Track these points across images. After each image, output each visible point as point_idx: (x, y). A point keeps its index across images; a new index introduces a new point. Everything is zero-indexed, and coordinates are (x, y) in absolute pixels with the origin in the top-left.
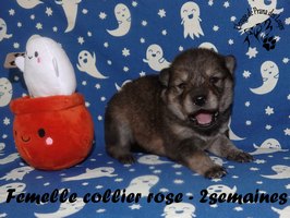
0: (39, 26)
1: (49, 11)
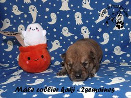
0: (22, 21)
1: (26, 16)
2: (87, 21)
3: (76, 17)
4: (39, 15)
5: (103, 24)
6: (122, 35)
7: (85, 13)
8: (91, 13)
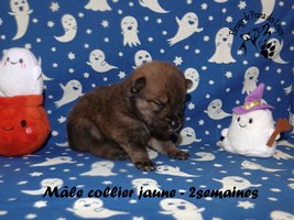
2: (151, 39)
3: (124, 27)
4: (35, 21)
5: (187, 48)
6: (229, 75)
7: (147, 19)
8: (159, 21)
